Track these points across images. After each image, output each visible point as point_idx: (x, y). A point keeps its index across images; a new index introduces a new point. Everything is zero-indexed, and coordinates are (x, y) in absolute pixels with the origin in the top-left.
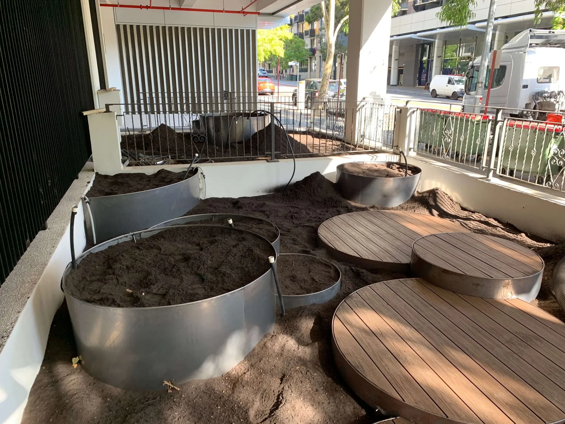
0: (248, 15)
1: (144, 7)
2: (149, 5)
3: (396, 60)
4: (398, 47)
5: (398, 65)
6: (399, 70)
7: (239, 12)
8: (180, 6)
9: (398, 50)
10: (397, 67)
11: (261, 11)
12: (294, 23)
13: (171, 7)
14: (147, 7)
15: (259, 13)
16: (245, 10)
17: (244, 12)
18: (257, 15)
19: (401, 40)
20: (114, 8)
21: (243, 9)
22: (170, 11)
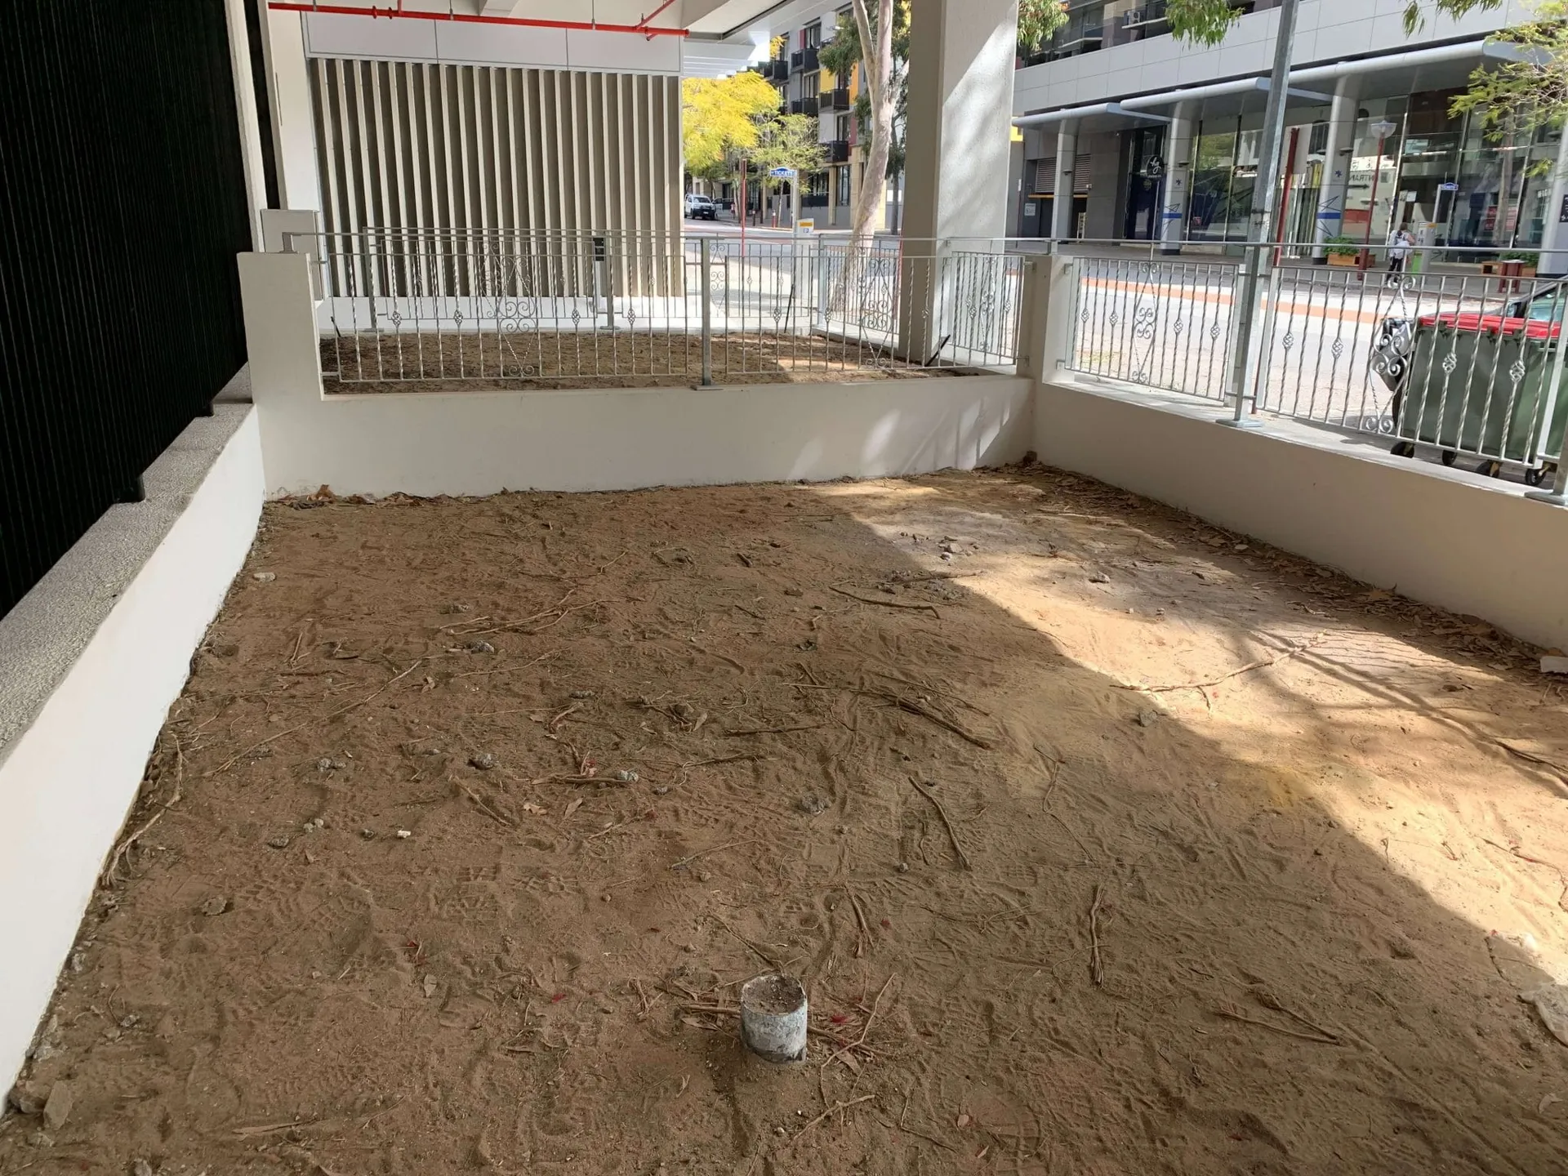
0: (659, 37)
1: (382, 13)
2: (394, 8)
3: (1067, 173)
4: (1071, 138)
5: (1073, 186)
6: (1075, 200)
7: (633, 29)
8: (478, 12)
9: (1071, 147)
10: (1068, 192)
11: (692, 28)
12: (793, 73)
13: (455, 13)
14: (390, 13)
15: (687, 32)
16: (650, 25)
17: (646, 30)
18: (682, 37)
19: (1080, 119)
20: (303, 13)
21: (643, 21)
22: (452, 23)
